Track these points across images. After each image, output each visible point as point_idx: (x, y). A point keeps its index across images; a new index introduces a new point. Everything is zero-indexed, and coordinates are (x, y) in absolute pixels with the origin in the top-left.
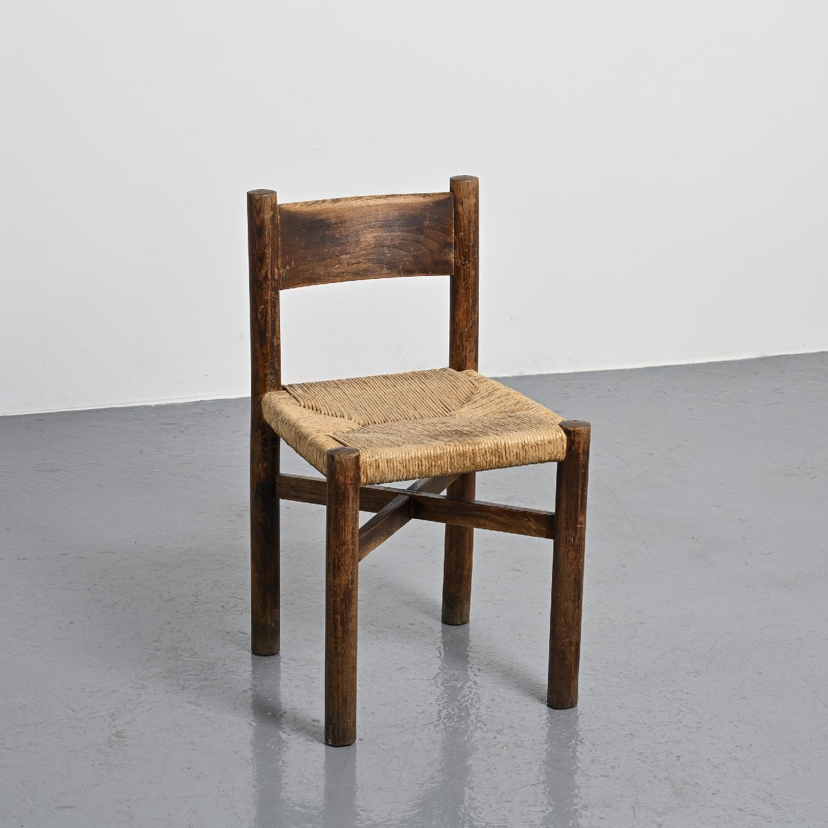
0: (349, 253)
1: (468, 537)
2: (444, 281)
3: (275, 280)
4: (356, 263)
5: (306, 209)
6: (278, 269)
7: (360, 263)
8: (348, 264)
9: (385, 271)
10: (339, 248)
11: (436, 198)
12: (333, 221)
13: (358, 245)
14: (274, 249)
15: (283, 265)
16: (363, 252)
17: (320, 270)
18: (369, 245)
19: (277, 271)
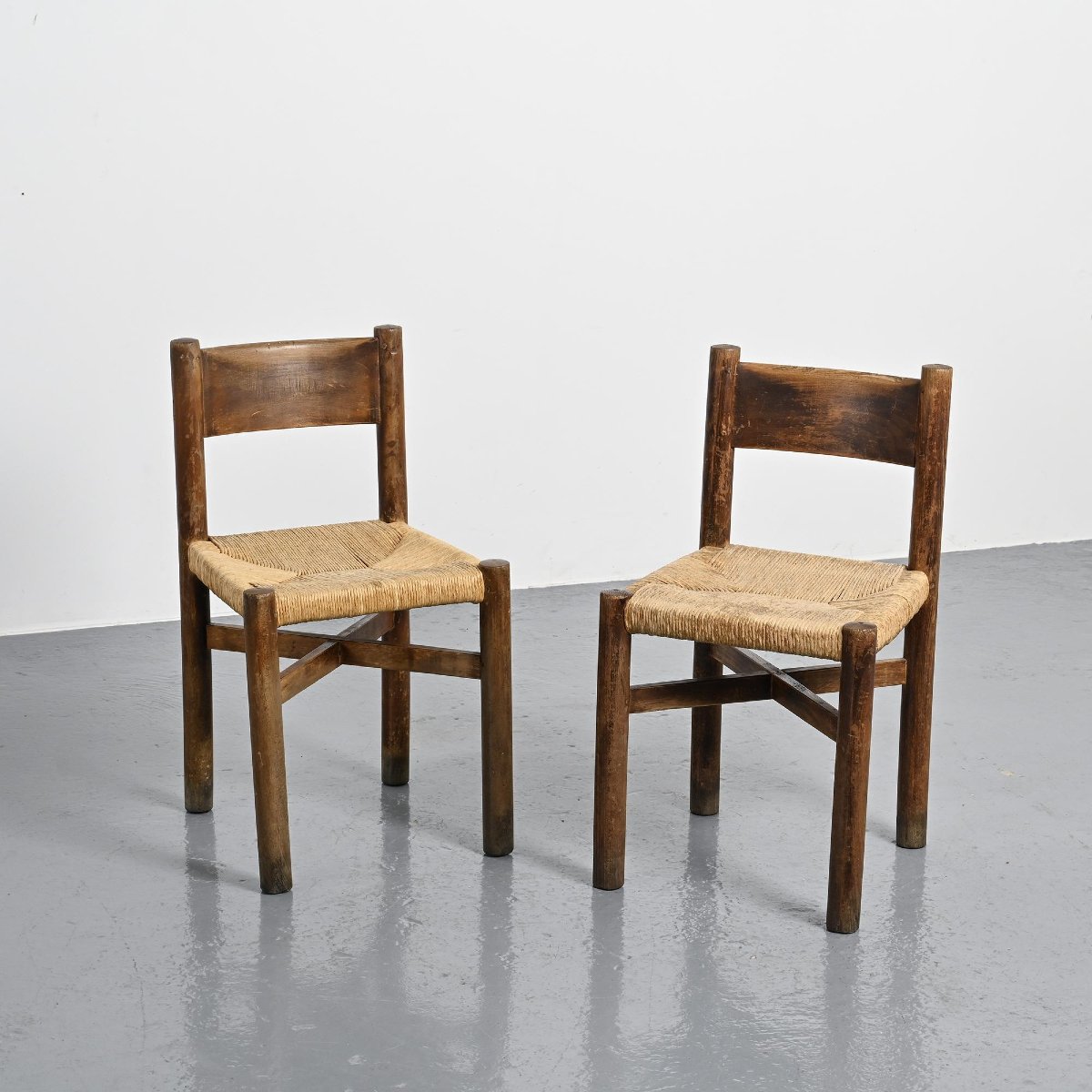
0: (814, 425)
1: (913, 753)
2: (908, 472)
3: (721, 435)
4: (822, 437)
5: (770, 371)
6: (727, 424)
7: (825, 436)
8: (813, 435)
9: (850, 449)
10: (804, 418)
11: (906, 384)
12: (801, 389)
13: (825, 418)
14: (722, 405)
15: (738, 422)
16: (830, 427)
17: (780, 436)
18: (836, 420)
19: (724, 427)
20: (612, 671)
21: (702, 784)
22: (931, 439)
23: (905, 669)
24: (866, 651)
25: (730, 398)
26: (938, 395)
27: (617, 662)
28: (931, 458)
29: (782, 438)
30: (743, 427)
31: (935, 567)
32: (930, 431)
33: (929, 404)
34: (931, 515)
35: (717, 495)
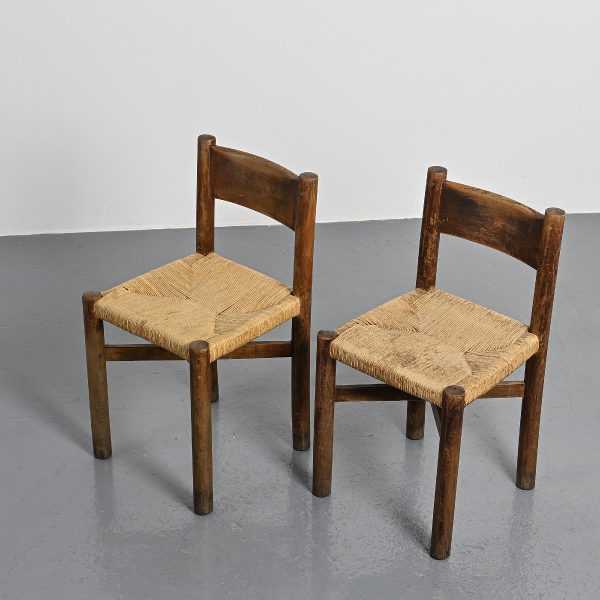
0: (486, 228)
3: (429, 224)
4: (489, 236)
5: (462, 190)
6: (433, 218)
7: (491, 236)
8: (484, 234)
9: (504, 248)
10: (480, 222)
11: (537, 217)
12: (480, 204)
13: (492, 225)
14: (431, 206)
15: (441, 218)
16: (494, 231)
17: (465, 230)
18: (498, 228)
19: (432, 220)
20: (322, 379)
21: (412, 422)
22: (546, 257)
23: (523, 389)
24: (454, 407)
25: (438, 202)
26: (551, 231)
27: (325, 375)
28: (545, 269)
29: (467, 232)
30: (444, 221)
31: (545, 333)
32: (545, 252)
33: (546, 236)
34: (543, 303)
35: (425, 260)
